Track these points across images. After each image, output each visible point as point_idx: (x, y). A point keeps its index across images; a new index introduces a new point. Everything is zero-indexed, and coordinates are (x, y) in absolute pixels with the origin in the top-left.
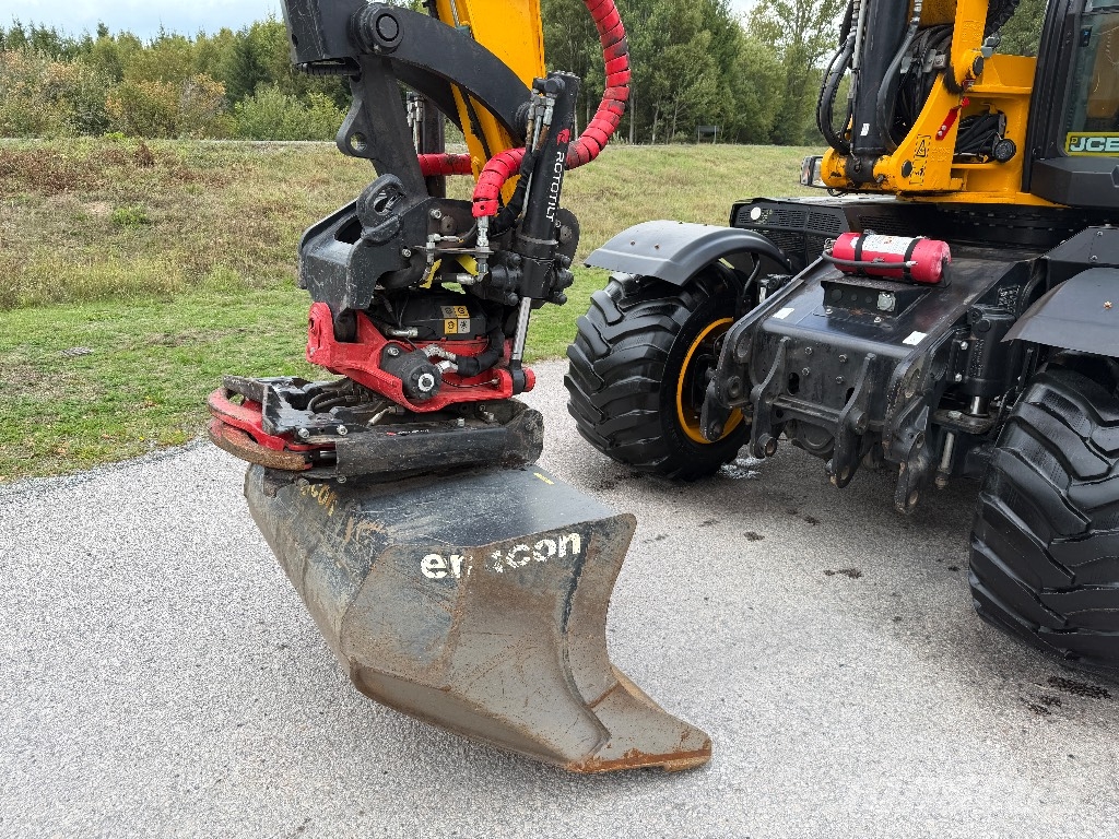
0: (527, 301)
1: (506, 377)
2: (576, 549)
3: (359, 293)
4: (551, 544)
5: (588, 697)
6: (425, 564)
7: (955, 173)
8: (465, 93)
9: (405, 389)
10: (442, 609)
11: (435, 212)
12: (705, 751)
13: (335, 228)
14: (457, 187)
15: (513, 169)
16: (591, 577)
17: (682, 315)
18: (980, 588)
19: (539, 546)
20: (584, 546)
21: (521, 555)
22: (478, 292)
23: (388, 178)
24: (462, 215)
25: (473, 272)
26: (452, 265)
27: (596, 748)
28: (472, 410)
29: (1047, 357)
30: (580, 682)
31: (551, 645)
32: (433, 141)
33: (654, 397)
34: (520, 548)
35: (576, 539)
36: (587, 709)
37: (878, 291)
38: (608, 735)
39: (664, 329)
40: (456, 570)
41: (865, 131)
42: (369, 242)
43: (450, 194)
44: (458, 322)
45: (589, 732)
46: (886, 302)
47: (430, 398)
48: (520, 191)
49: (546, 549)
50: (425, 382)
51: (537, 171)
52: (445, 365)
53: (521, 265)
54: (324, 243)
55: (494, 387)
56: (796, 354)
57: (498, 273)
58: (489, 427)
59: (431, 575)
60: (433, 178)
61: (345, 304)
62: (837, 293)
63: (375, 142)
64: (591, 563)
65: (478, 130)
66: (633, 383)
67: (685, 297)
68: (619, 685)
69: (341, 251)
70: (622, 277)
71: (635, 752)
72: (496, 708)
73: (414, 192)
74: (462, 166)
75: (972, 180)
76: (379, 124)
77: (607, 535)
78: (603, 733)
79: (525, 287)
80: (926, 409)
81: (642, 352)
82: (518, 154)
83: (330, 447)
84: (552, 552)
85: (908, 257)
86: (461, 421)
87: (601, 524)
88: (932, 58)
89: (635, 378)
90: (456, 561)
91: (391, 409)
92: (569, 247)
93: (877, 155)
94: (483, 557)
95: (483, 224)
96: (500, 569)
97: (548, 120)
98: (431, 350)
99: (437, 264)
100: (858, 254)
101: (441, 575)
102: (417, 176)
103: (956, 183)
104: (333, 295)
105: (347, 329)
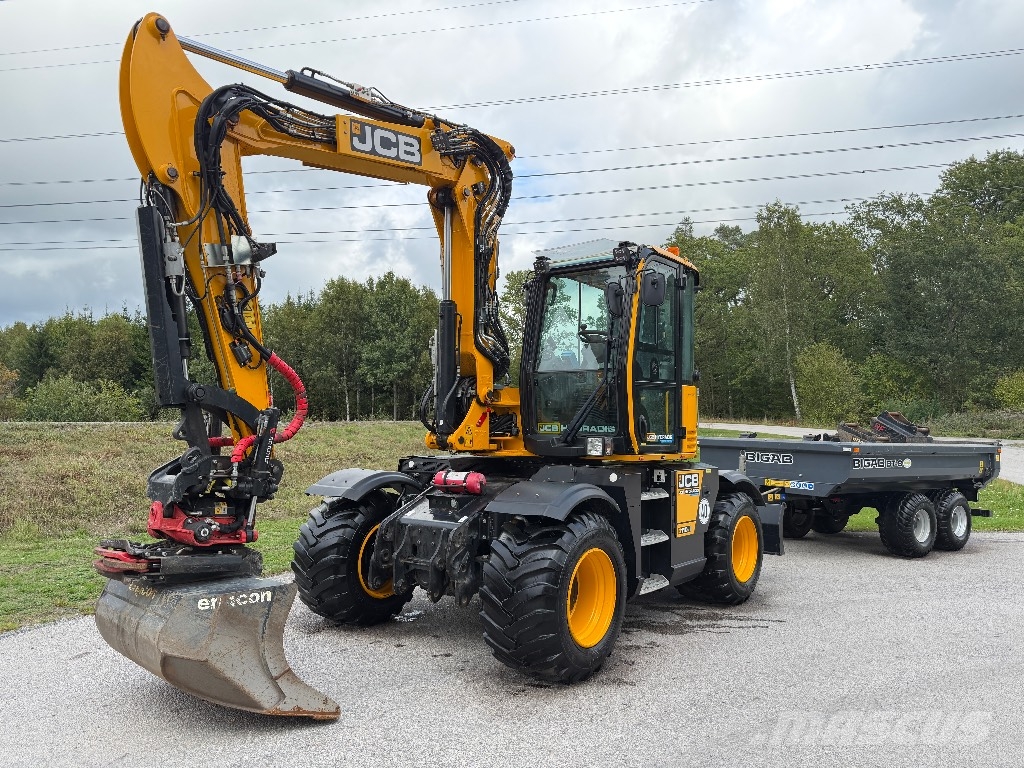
0: (255, 498)
1: (244, 534)
2: (269, 599)
3: (178, 494)
4: (257, 595)
5: (274, 674)
6: (200, 602)
7: (491, 442)
8: (233, 415)
9: (195, 535)
10: (206, 623)
11: (215, 461)
12: (337, 711)
13: (166, 470)
14: (225, 451)
15: (251, 444)
16: (276, 612)
17: (359, 519)
18: (488, 638)
19: (252, 595)
20: (272, 598)
21: (243, 599)
22: (232, 495)
23: (194, 449)
24: (227, 463)
25: (230, 485)
26: (221, 482)
27: (278, 703)
28: (226, 548)
29: (504, 521)
30: (271, 666)
31: (257, 646)
32: (216, 430)
33: (344, 568)
34: (244, 596)
35: (269, 594)
36: (274, 680)
37: (450, 499)
38: (285, 697)
39: (349, 527)
40: (213, 605)
41: (441, 423)
42: (184, 473)
43: (222, 454)
44: (222, 509)
45: (275, 695)
46: (454, 503)
47: (206, 540)
48: (254, 452)
49: (254, 598)
50: (204, 533)
51: (261, 443)
52: (214, 527)
53: (253, 481)
54: (162, 475)
55: (237, 539)
56: (415, 533)
57: (242, 485)
58: (234, 557)
59: (202, 608)
60: (215, 449)
61: (170, 499)
62: (434, 501)
63: (188, 433)
64: (275, 605)
65: (237, 428)
66: (331, 560)
67: (362, 509)
68: (290, 669)
69: (170, 479)
70: (328, 500)
71: (299, 708)
72: (229, 674)
73: (206, 454)
74: (229, 442)
75: (506, 445)
76: (193, 427)
77: (284, 593)
78: (282, 695)
79: (254, 492)
80: (468, 553)
81: (335, 541)
82: (253, 437)
83: (159, 561)
84: (257, 599)
85: (464, 481)
86: (220, 552)
87: (281, 587)
88: (470, 391)
89: (332, 556)
90: (214, 600)
91: (188, 548)
92: (278, 476)
93: (449, 434)
94: (226, 599)
95: (236, 464)
96: (233, 605)
97: (266, 425)
98: (208, 520)
99: (214, 482)
100: (445, 482)
101: (207, 608)
102: (208, 448)
103: (494, 446)
104: (164, 498)
105: (170, 512)
